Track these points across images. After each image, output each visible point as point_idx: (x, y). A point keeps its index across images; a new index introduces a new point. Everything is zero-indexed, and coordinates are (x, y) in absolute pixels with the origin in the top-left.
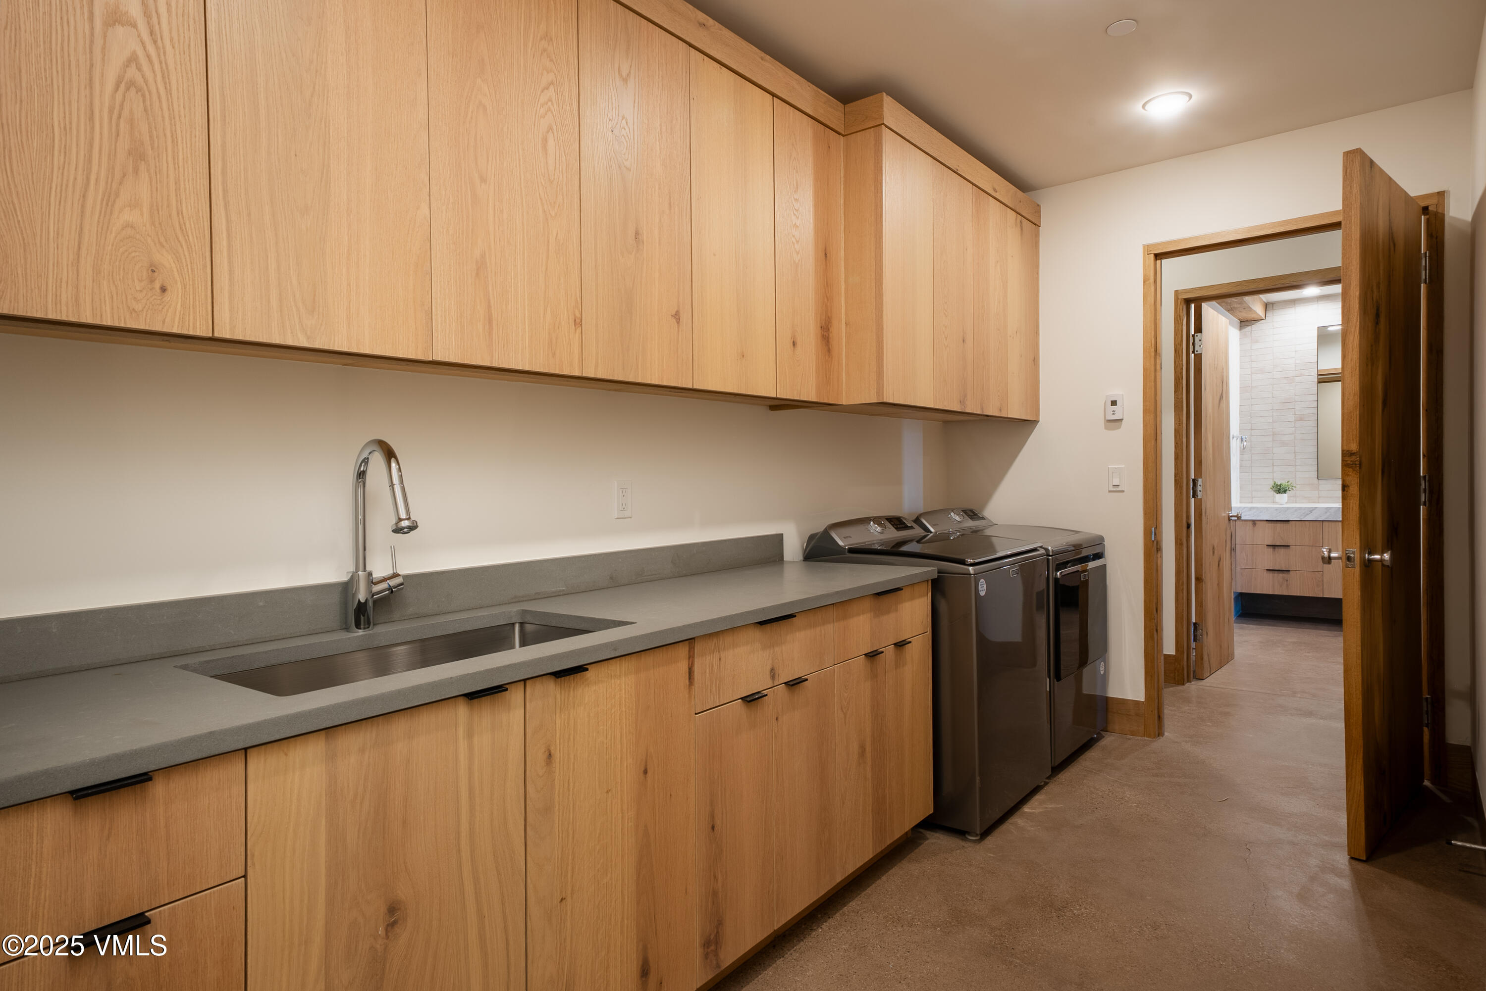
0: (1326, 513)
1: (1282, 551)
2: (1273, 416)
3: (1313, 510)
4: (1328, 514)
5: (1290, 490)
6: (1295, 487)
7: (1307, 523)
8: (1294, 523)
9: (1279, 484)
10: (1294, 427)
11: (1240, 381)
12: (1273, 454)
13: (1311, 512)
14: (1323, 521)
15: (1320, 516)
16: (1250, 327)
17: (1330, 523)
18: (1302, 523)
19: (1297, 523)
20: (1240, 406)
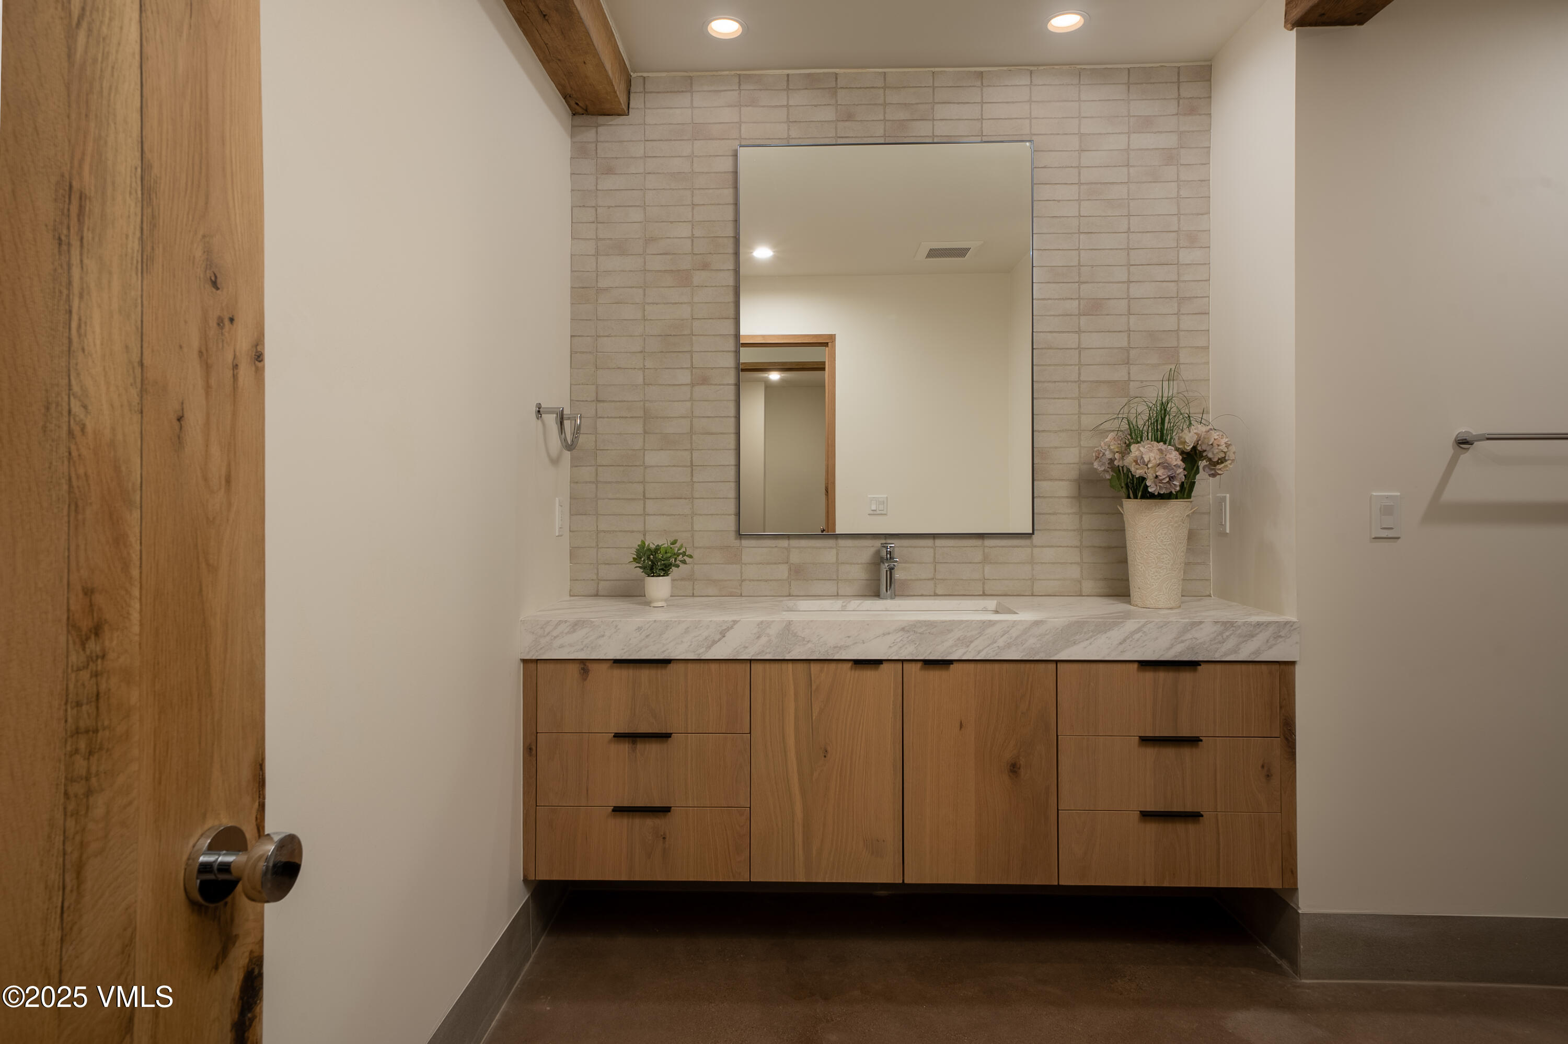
0: (759, 637)
1: (653, 749)
2: (644, 369)
3: (728, 629)
4: (764, 640)
5: (678, 566)
6: (691, 557)
7: (713, 666)
8: (681, 666)
9: (653, 547)
10: (691, 399)
11: (572, 271)
12: (646, 467)
13: (723, 634)
14: (750, 660)
15: (746, 647)
16: (594, 131)
17: (767, 665)
18: (702, 665)
19: (690, 666)
20: (571, 336)
